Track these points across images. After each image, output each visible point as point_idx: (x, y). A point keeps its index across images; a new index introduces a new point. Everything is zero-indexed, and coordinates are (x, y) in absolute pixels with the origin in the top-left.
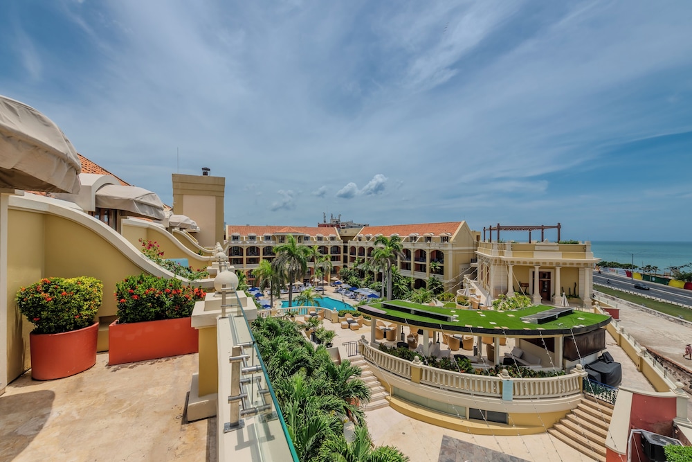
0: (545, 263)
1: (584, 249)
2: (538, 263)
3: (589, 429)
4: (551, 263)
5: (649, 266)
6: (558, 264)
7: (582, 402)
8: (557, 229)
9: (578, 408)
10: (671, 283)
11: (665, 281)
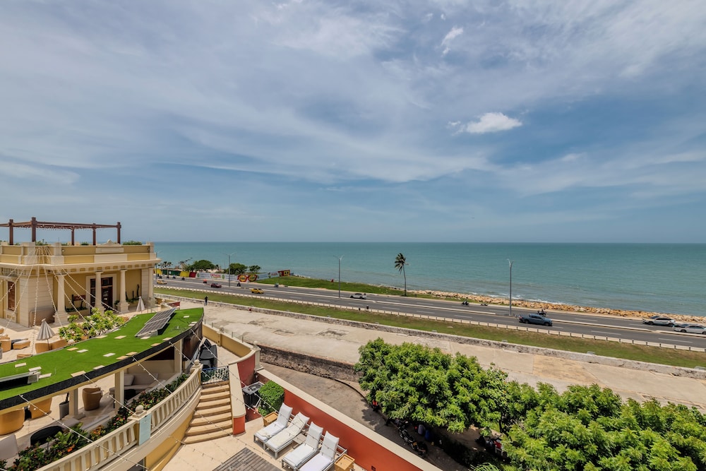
0: (109, 268)
1: (148, 249)
2: (99, 269)
3: (213, 414)
4: (116, 267)
5: (165, 263)
6: (123, 267)
7: (202, 394)
8: (116, 229)
9: (201, 401)
10: (181, 274)
11: (177, 273)
